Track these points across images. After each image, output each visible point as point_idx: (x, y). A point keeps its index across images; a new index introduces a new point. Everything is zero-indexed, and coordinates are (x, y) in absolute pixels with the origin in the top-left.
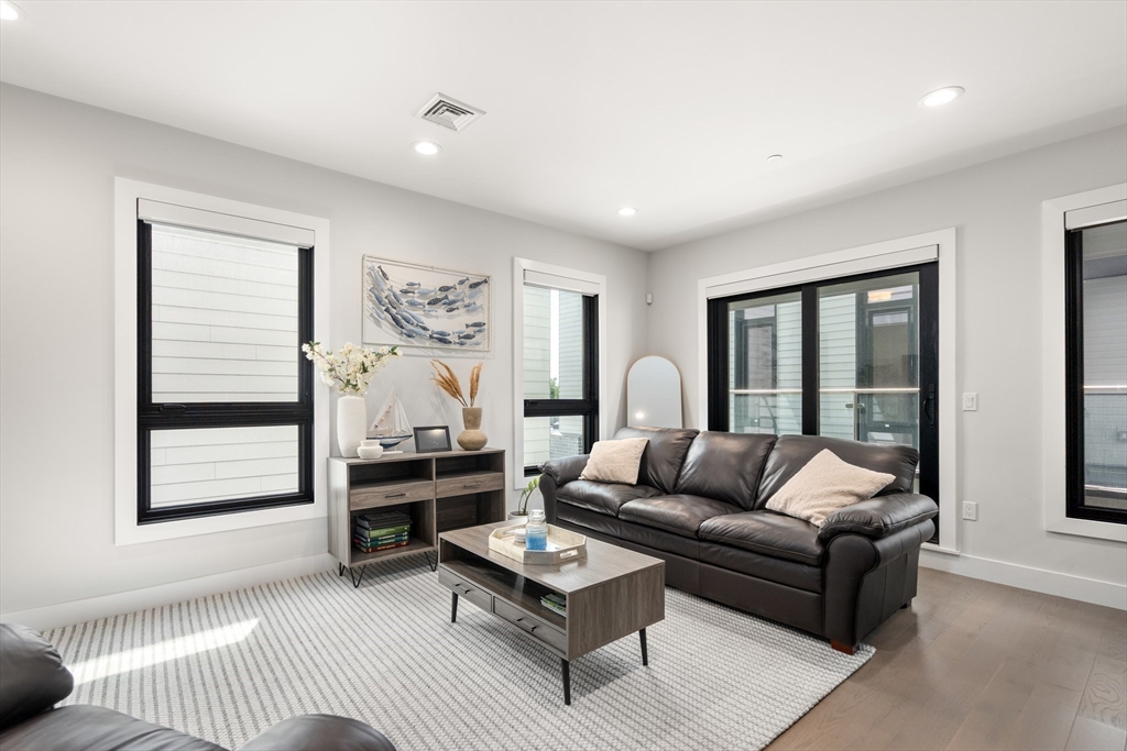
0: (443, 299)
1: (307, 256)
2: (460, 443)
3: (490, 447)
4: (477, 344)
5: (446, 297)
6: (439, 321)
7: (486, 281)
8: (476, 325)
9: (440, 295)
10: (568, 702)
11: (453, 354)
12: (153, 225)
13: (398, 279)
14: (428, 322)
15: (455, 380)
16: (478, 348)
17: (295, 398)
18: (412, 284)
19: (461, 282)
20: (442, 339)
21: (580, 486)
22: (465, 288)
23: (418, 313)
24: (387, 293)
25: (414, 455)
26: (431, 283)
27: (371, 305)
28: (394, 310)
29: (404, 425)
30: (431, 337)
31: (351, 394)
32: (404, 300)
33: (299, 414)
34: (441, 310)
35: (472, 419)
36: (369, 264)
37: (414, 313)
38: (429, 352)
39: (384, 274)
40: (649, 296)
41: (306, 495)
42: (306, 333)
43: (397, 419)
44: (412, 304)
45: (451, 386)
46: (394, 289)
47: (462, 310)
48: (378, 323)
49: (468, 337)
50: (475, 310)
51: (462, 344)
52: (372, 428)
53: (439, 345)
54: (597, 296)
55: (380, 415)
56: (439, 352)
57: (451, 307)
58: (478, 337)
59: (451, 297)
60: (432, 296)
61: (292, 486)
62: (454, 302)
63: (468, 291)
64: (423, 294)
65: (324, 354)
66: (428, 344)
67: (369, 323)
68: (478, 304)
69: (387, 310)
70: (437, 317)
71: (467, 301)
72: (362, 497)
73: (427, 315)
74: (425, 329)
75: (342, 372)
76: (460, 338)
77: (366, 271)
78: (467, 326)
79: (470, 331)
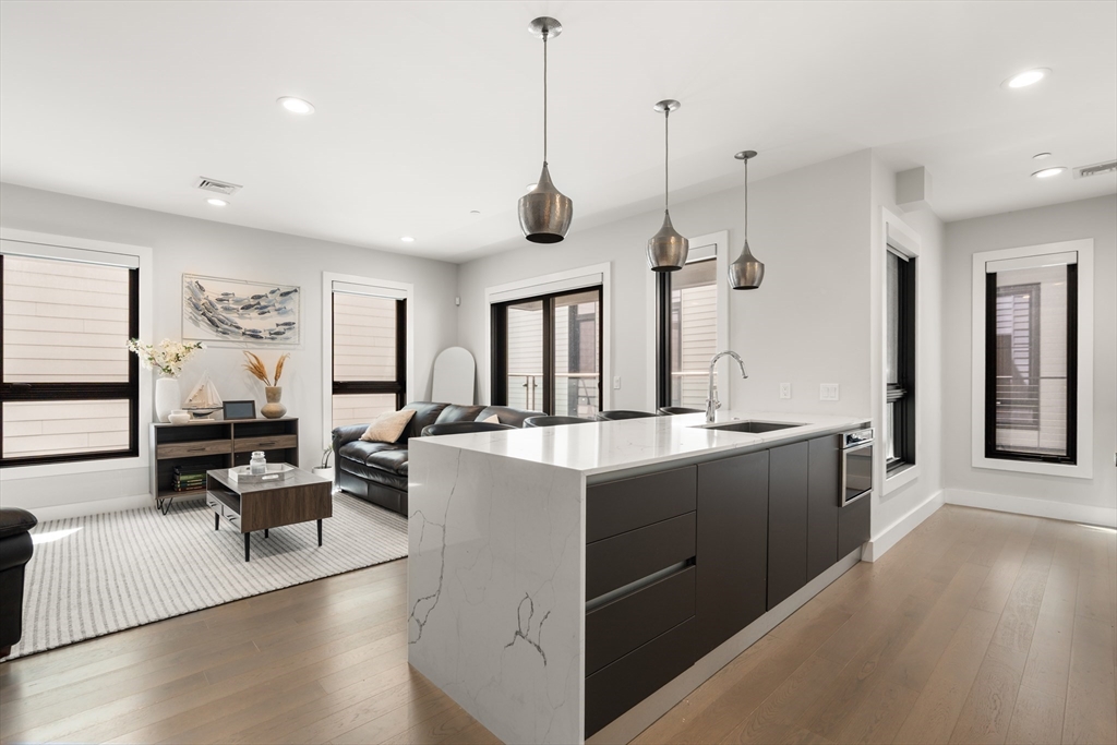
0: (257, 305)
1: (134, 274)
2: (263, 413)
3: (288, 416)
4: (288, 339)
5: (259, 303)
6: (252, 321)
7: (296, 291)
8: (286, 324)
9: (253, 302)
10: (247, 559)
11: (266, 346)
12: (5, 256)
13: (213, 291)
14: (240, 322)
15: (262, 366)
16: (288, 341)
17: (126, 379)
18: (227, 294)
19: (273, 292)
20: (255, 335)
21: (359, 445)
22: (277, 296)
23: (233, 317)
24: (204, 301)
25: (222, 421)
26: (245, 293)
27: (190, 310)
28: (210, 314)
29: (215, 399)
30: (244, 334)
31: (167, 376)
32: (219, 306)
33: (128, 390)
34: (254, 314)
35: (273, 395)
36: (188, 280)
37: (227, 316)
38: (244, 345)
39: (201, 288)
40: (457, 300)
41: (133, 451)
42: (134, 332)
43: (209, 395)
44: (226, 309)
45: (259, 372)
46: (210, 298)
47: (273, 313)
48: (196, 322)
49: (278, 333)
50: (286, 313)
51: (272, 339)
52: (187, 401)
53: (253, 340)
54: (405, 300)
55: (195, 392)
56: (252, 345)
57: (263, 311)
58: (288, 334)
59: (263, 304)
60: (246, 303)
61: (125, 445)
62: (266, 307)
63: (279, 299)
64: (237, 302)
65: (144, 347)
66: (242, 339)
67: (189, 324)
68: (288, 308)
69: (204, 314)
70: (250, 318)
71: (278, 306)
72: (167, 450)
73: (241, 316)
74: (238, 328)
75: (160, 360)
76: (271, 334)
77: (185, 284)
78: (278, 325)
79: (281, 329)
